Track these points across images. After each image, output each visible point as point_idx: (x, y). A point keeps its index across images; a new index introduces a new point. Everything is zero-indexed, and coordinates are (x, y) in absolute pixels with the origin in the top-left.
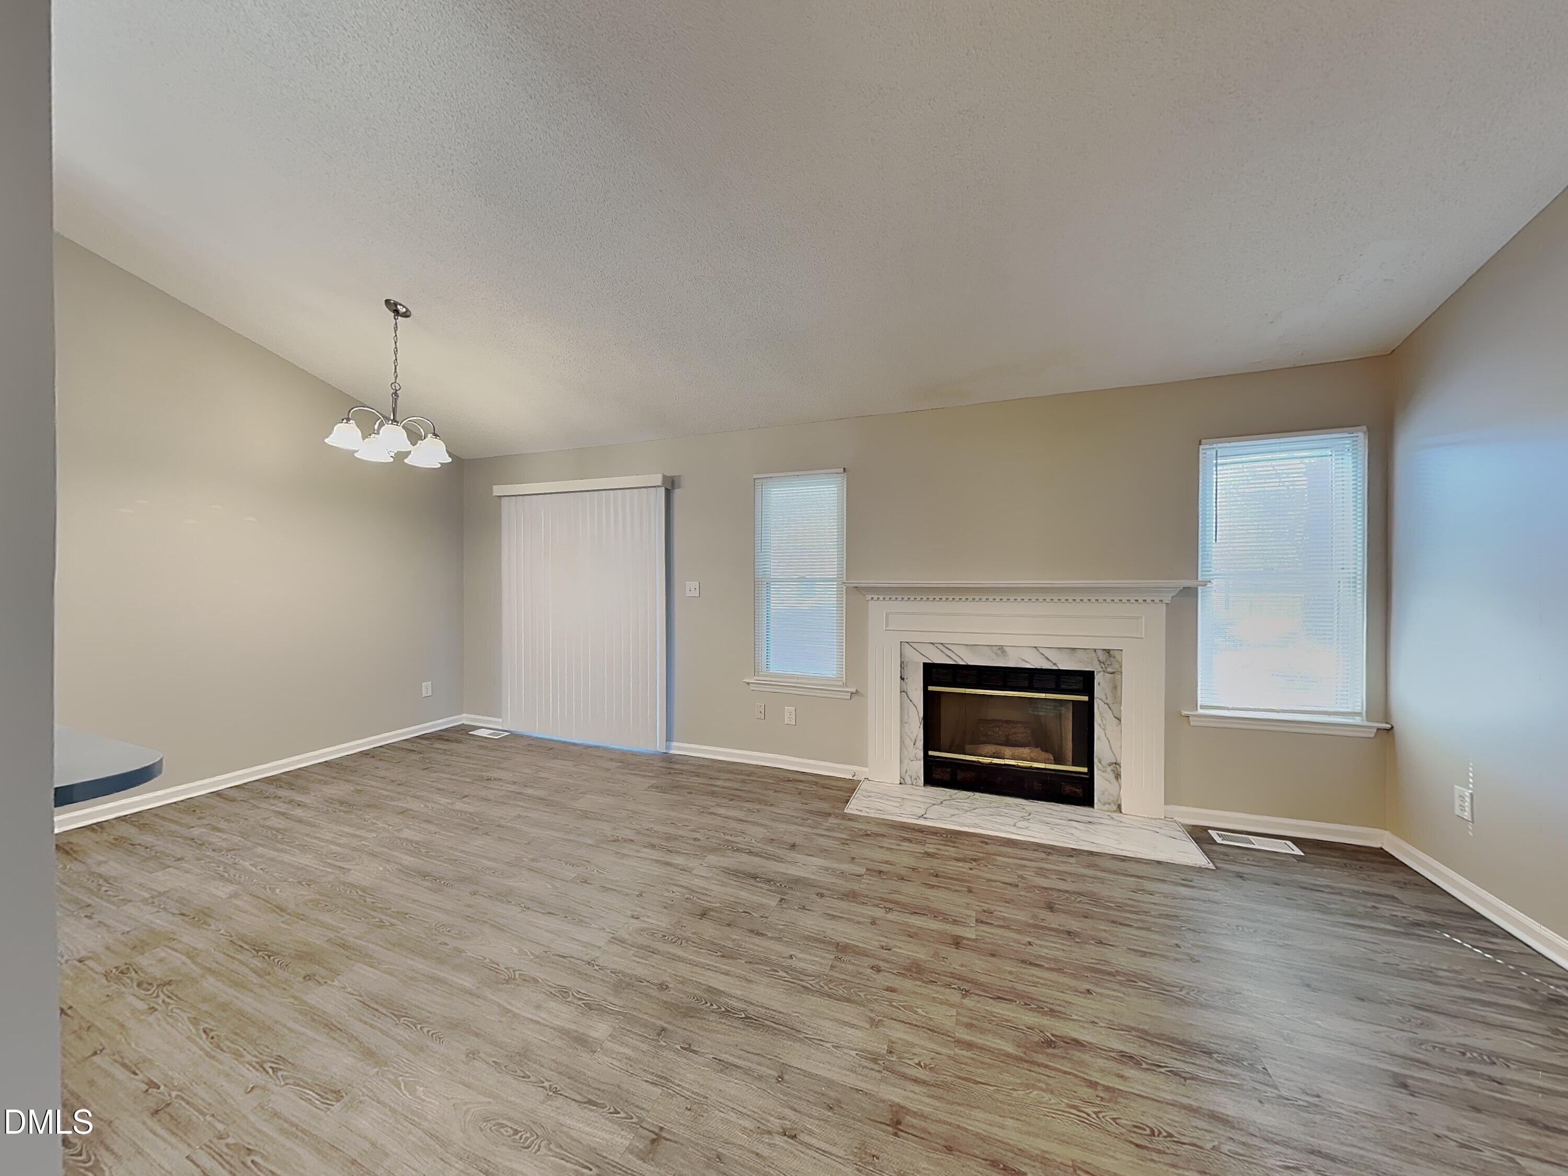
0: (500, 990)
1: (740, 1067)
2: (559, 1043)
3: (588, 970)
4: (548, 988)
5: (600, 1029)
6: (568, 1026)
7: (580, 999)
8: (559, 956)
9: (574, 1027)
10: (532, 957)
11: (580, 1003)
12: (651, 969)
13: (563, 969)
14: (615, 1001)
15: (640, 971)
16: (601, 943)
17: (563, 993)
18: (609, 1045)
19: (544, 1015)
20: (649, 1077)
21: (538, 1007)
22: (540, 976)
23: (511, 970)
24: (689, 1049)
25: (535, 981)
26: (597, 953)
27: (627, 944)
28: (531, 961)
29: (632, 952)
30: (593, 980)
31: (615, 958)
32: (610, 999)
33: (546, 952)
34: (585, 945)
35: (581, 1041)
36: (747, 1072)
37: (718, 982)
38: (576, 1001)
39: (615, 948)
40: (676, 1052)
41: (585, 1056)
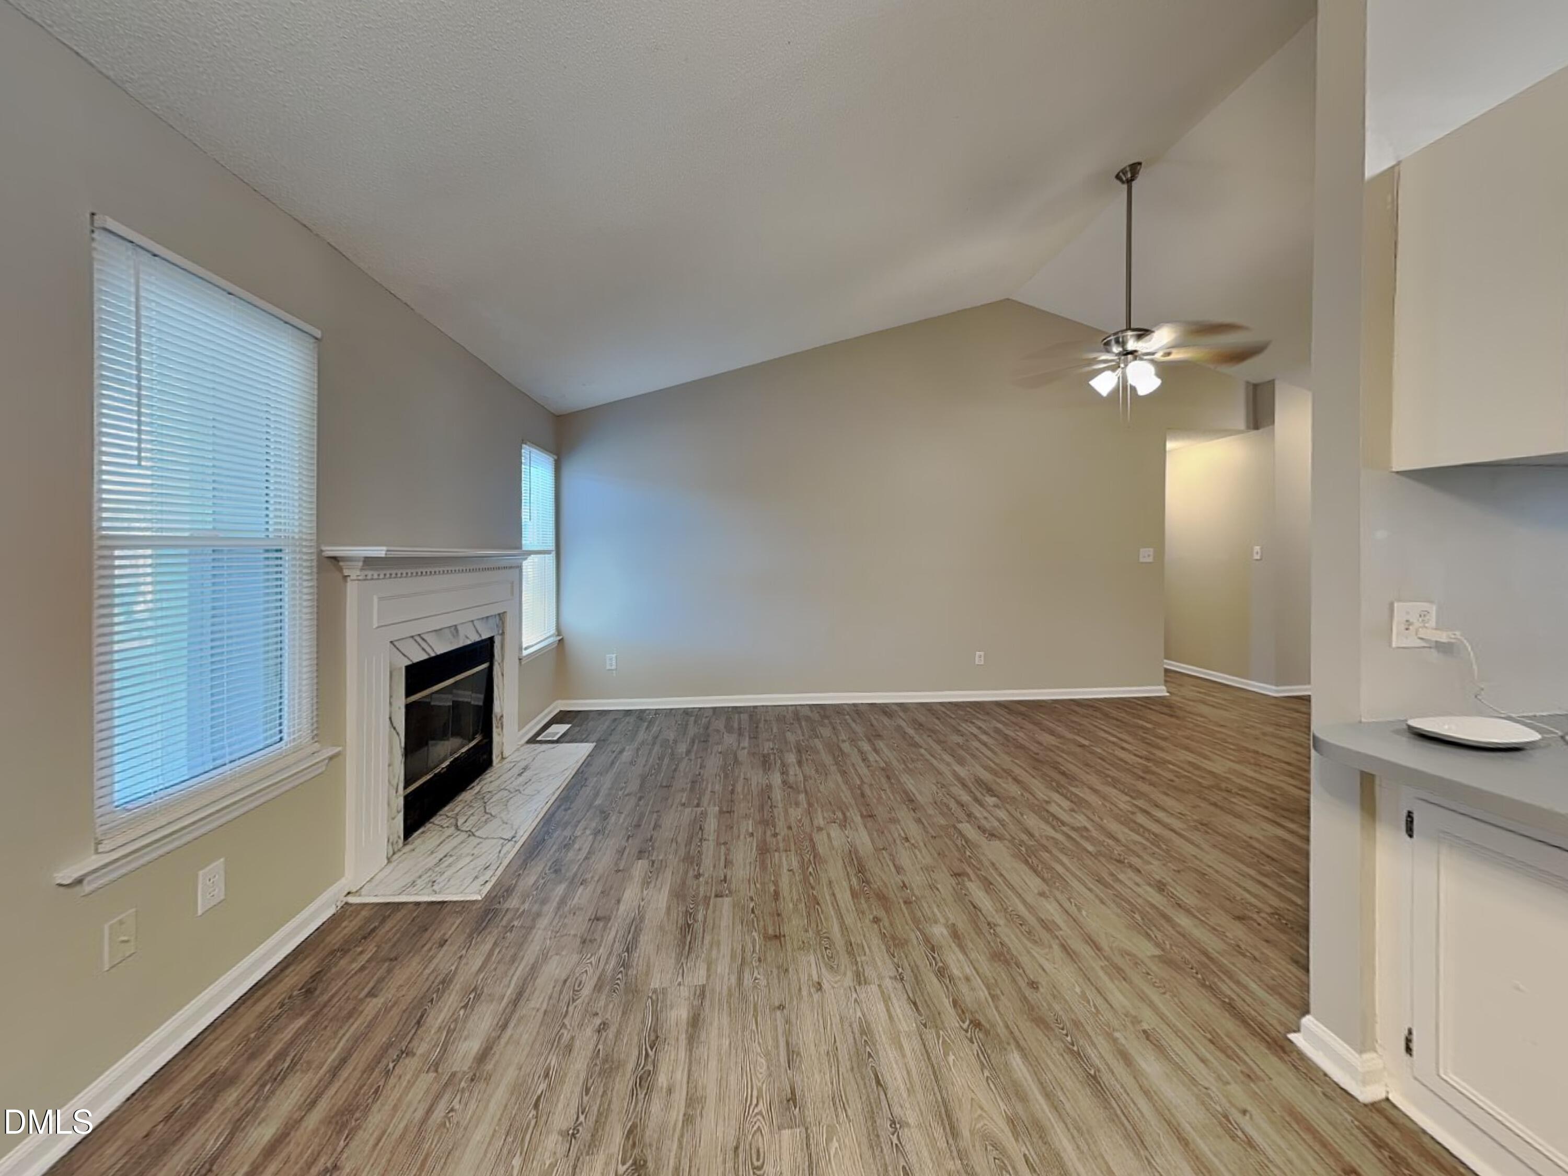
0: (989, 1021)
1: (894, 865)
2: (970, 945)
3: (908, 975)
4: (950, 987)
5: (939, 932)
6: (957, 949)
7: (934, 958)
8: (917, 1009)
9: (953, 945)
10: (941, 1032)
11: (936, 955)
12: (867, 935)
13: (925, 993)
14: (913, 936)
15: (876, 941)
16: (874, 988)
17: (942, 972)
18: (942, 920)
19: (968, 971)
20: (937, 893)
21: (967, 979)
22: (947, 1004)
23: (969, 1035)
24: (905, 885)
25: (955, 1003)
26: (888, 983)
27: (858, 968)
28: (944, 1029)
29: (863, 958)
30: (912, 963)
31: (879, 964)
32: (915, 942)
33: (925, 1025)
34: (886, 1000)
35: (955, 935)
36: (893, 861)
37: (844, 897)
38: (938, 959)
39: (870, 973)
40: (912, 890)
41: (960, 926)
